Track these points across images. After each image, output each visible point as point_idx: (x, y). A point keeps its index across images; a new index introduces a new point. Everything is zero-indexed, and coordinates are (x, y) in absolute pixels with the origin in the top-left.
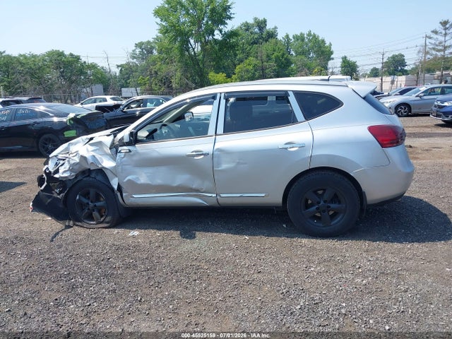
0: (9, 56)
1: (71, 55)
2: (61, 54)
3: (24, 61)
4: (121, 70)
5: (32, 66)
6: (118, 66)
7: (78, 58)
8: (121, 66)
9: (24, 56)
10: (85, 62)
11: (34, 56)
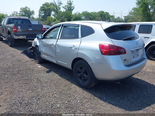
0: (88, 13)
1: (106, 12)
2: (103, 12)
3: (92, 14)
4: (125, 18)
5: (94, 16)
6: (124, 17)
7: (108, 13)
8: (125, 17)
9: (92, 13)
10: (110, 15)
11: (95, 13)
